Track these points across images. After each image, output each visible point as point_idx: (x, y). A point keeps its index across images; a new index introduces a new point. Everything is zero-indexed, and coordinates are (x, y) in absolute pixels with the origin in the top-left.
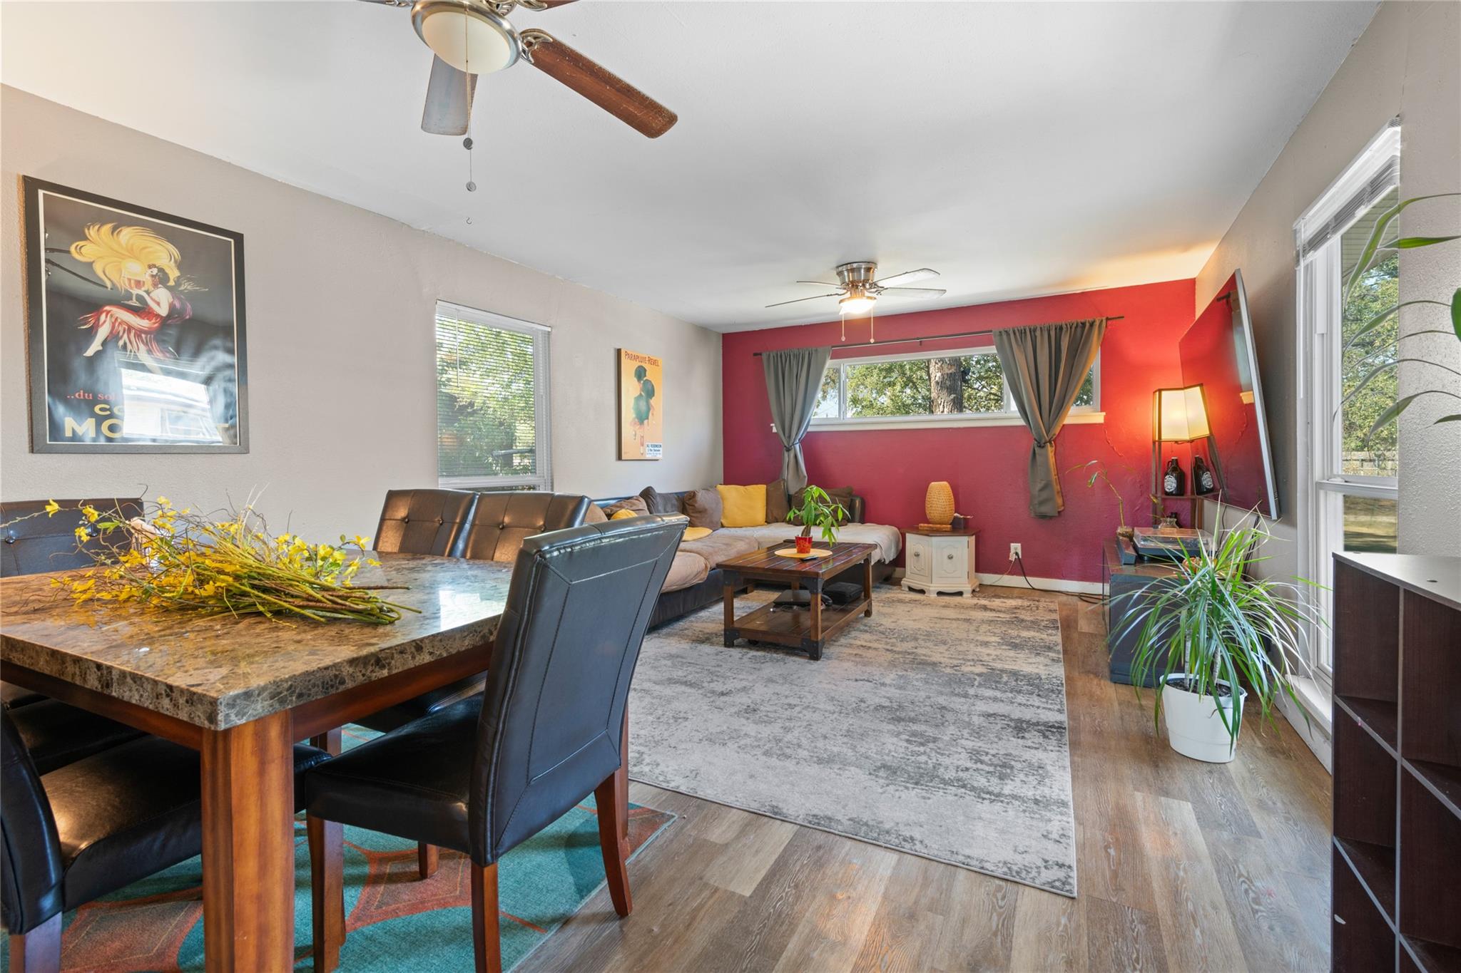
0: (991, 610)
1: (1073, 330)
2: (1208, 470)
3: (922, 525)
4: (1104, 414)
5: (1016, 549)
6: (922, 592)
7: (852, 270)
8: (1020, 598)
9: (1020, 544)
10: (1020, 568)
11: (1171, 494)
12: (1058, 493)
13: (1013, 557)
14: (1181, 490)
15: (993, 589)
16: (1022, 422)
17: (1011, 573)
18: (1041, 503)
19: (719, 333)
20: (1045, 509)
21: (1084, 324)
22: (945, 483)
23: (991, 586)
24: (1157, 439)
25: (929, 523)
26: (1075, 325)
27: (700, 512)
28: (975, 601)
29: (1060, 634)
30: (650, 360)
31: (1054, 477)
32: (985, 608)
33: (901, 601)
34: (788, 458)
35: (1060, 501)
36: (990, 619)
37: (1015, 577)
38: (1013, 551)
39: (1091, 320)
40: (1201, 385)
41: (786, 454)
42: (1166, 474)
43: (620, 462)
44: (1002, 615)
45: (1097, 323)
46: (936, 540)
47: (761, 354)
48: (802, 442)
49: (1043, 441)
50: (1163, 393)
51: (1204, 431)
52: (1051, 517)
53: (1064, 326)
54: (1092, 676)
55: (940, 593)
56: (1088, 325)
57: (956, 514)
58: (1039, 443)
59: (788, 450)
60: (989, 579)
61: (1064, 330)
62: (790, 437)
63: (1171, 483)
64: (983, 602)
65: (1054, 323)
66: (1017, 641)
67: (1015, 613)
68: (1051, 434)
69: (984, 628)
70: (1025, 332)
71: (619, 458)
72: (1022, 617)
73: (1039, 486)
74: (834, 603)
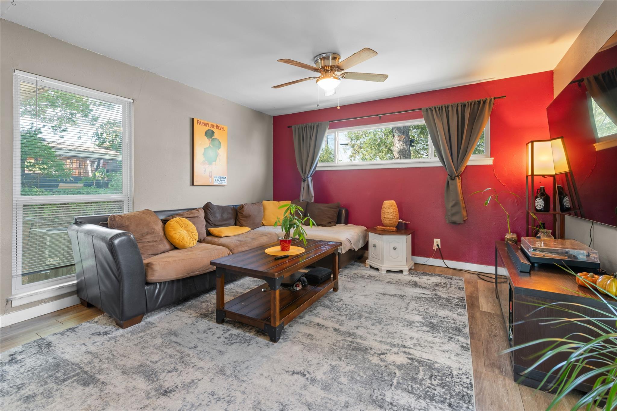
0: (420, 287)
1: (472, 105)
2: (567, 195)
3: (378, 227)
4: (493, 158)
5: (437, 242)
6: (377, 269)
7: (324, 58)
8: (440, 275)
9: (440, 240)
10: (440, 254)
11: (540, 210)
12: (463, 208)
13: (435, 248)
14: (546, 208)
15: (423, 266)
16: (440, 164)
17: (435, 257)
18: (453, 215)
19: (270, 116)
20: (456, 219)
21: (479, 102)
22: (393, 201)
23: (422, 264)
24: (530, 173)
25: (383, 226)
26: (473, 103)
27: (246, 217)
28: (410, 278)
29: (466, 314)
30: (217, 127)
31: (461, 199)
32: (416, 285)
33: (362, 277)
34: (303, 185)
35: (465, 213)
36: (418, 295)
37: (437, 259)
38: (435, 244)
39: (484, 99)
40: (562, 137)
41: (303, 183)
42: (537, 197)
43: (193, 187)
44: (426, 292)
45: (488, 101)
46: (385, 238)
47: (291, 127)
48: (312, 176)
49: (454, 176)
50: (535, 143)
51: (565, 168)
52: (459, 224)
53: (467, 104)
54: (497, 371)
55: (388, 271)
56: (482, 102)
57: (400, 220)
58: (451, 177)
59: (304, 181)
60: (421, 260)
61: (467, 106)
62: (305, 173)
63: (540, 204)
64: (415, 279)
65: (460, 102)
66: (435, 321)
67: (435, 290)
68: (458, 172)
69: (413, 304)
70: (442, 109)
71: (192, 184)
72: (440, 294)
73: (451, 204)
74: (309, 284)
